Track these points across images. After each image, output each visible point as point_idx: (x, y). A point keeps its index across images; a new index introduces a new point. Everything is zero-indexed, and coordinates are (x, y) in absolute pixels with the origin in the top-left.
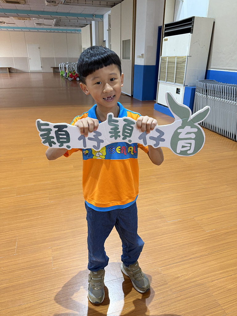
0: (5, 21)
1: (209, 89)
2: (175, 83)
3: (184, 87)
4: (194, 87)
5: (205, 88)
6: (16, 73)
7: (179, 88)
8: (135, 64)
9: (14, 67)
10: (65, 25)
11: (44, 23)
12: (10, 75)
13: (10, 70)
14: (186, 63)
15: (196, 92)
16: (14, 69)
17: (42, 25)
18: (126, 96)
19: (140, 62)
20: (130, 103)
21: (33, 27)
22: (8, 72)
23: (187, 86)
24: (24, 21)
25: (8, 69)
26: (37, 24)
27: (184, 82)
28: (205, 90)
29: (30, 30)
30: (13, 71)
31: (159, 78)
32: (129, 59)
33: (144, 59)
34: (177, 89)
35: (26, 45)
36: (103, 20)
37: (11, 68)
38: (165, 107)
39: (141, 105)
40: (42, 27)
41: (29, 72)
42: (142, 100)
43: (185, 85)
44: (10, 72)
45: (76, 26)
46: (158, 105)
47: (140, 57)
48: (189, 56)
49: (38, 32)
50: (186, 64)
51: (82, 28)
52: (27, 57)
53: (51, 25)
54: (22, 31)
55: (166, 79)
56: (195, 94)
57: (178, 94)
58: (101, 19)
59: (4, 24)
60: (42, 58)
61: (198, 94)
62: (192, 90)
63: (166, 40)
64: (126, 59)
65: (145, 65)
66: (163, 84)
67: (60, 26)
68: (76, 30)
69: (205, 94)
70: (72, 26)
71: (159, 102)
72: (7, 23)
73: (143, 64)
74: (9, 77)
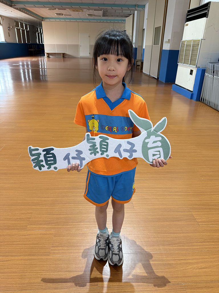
0: (63, 13)
1: (216, 70)
2: (190, 64)
3: (196, 69)
4: (205, 69)
5: (213, 70)
6: (69, 58)
7: (192, 69)
8: (163, 49)
9: (67, 52)
10: (112, 16)
11: (94, 14)
12: (63, 59)
13: (64, 55)
14: (200, 46)
15: (206, 73)
16: (67, 54)
17: (93, 16)
18: (154, 79)
19: (167, 47)
20: (156, 84)
21: (86, 18)
22: (62, 57)
23: (200, 67)
24: (78, 12)
25: (62, 54)
26: (89, 15)
27: (196, 63)
29: (83, 20)
30: (66, 56)
31: (178, 61)
32: (159, 45)
33: (169, 45)
34: (191, 70)
35: (79, 34)
36: (145, 9)
37: (64, 53)
38: (181, 88)
39: (164, 86)
40: (92, 17)
41: (79, 58)
42: (165, 82)
44: (63, 57)
45: (122, 16)
46: (176, 85)
47: (167, 42)
48: (203, 39)
49: (90, 22)
51: (126, 18)
52: (78, 45)
53: (100, 16)
54: (77, 21)
55: (183, 62)
56: (205, 75)
57: (191, 75)
58: (143, 9)
59: (62, 15)
60: (91, 45)
61: (207, 75)
62: (202, 71)
63: (187, 25)
64: (156, 45)
65: (171, 49)
66: (181, 66)
67: (107, 16)
68: (122, 20)
69: (212, 75)
70: (118, 16)
71: (176, 83)
72: (65, 15)
73: (169, 49)
74: (62, 61)
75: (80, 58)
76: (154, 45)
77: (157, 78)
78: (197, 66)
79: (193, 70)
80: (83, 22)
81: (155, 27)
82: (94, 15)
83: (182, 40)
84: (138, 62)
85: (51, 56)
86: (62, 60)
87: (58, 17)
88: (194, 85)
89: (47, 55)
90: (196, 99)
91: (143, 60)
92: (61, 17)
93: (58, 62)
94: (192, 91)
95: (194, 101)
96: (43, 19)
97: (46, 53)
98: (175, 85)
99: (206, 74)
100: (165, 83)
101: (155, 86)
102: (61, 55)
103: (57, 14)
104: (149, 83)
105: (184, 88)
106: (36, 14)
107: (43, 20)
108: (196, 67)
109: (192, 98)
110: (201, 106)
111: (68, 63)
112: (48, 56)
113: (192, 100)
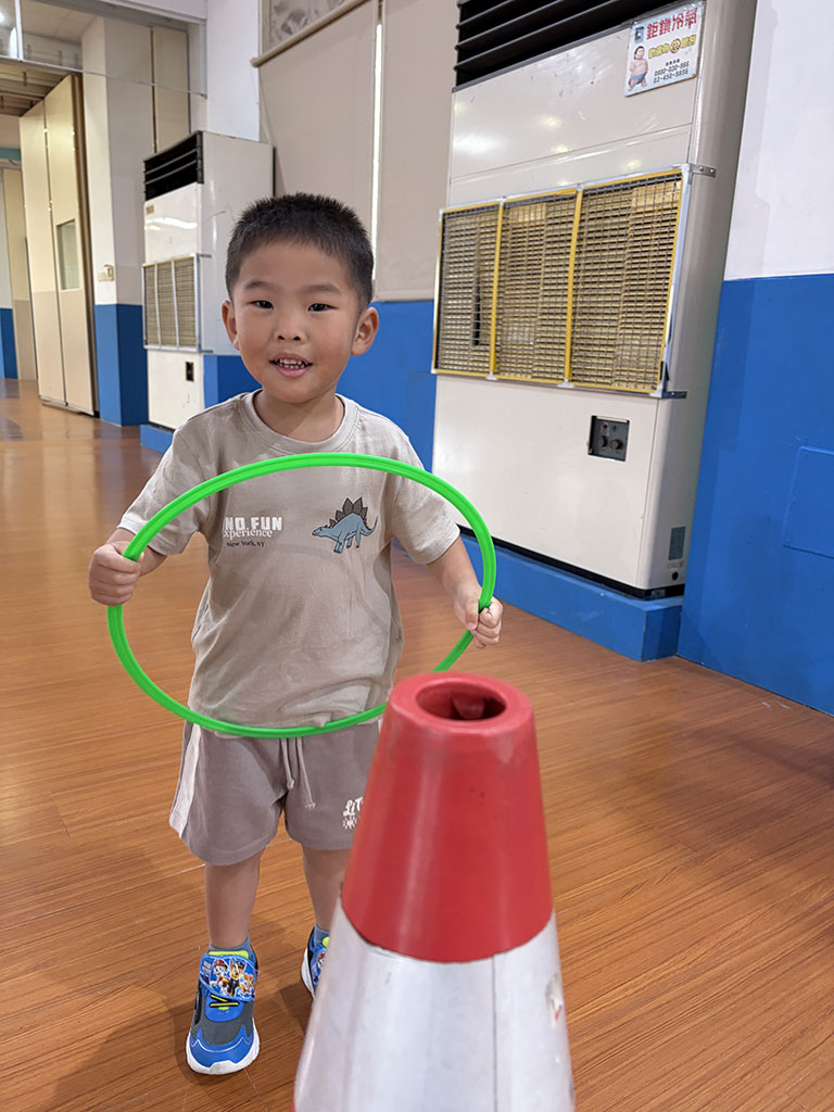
2: (180, 345)
3: (202, 358)
7: (190, 361)
8: (97, 302)
14: (196, 278)
18: (81, 418)
19: (106, 295)
23: (212, 352)
31: (144, 338)
32: (78, 286)
33: (114, 283)
34: (189, 364)
36: (20, 165)
42: (123, 424)
43: (203, 348)
46: (153, 427)
48: (202, 256)
50: (196, 282)
55: (160, 339)
57: (190, 383)
58: (16, 162)
62: (218, 362)
63: (150, 210)
66: (157, 356)
71: (152, 419)
73: (115, 302)
76: (64, 288)
77: (92, 413)
79: (192, 364)
81: (56, 223)
83: (144, 261)
100: (122, 430)
108: (200, 351)
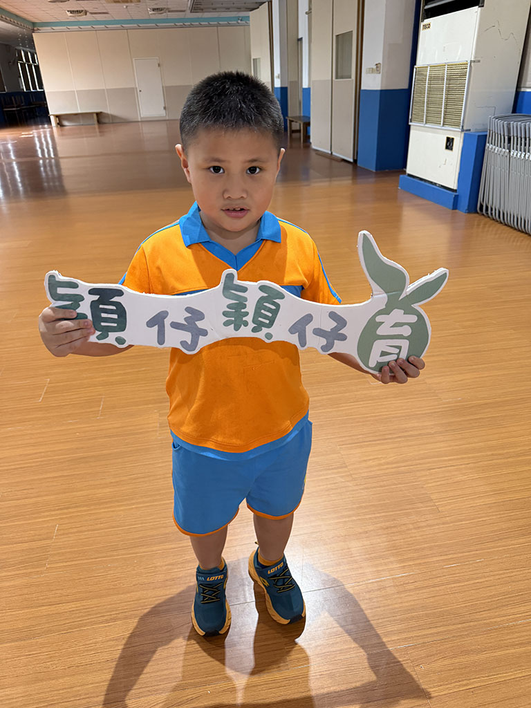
0: (86, 9)
1: (515, 135)
2: (444, 124)
3: (463, 135)
4: (485, 134)
5: (506, 134)
6: (113, 123)
7: (451, 136)
8: (363, 88)
9: (108, 110)
10: (215, 9)
11: (169, 7)
12: (99, 128)
13: (100, 118)
14: (467, 79)
15: (487, 145)
16: (108, 114)
17: (165, 12)
18: (343, 163)
19: (372, 82)
20: (350, 177)
21: (146, 17)
22: (96, 122)
23: (470, 130)
24: (127, 4)
25: (95, 115)
26: (154, 10)
27: (462, 121)
28: (506, 138)
29: (139, 24)
30: (104, 120)
31: (410, 117)
32: (350, 78)
33: (380, 75)
34: (448, 139)
35: (132, 62)
37: (101, 112)
38: (423, 182)
39: (372, 180)
40: (164, 16)
41: (138, 122)
42: (376, 170)
44: (99, 122)
45: (239, 9)
46: (409, 178)
47: (372, 71)
48: (474, 61)
49: (157, 27)
50: (467, 81)
51: (251, 13)
52: (133, 88)
53: (184, 11)
54: (123, 28)
55: (425, 119)
56: (486, 148)
57: (448, 151)
59: (86, 14)
60: (166, 87)
61: (492, 149)
62: (478, 138)
64: (342, 78)
65: (384, 88)
66: (419, 130)
67: (202, 10)
68: (238, 18)
69: (506, 147)
70: (229, 9)
72: (92, 13)
73: (379, 88)
74: (98, 134)
75: (141, 121)
76: (337, 78)
77: (352, 160)
78: (465, 128)
79: (453, 139)
80: (139, 28)
81: (335, 34)
82: (168, 9)
83: (416, 65)
84: (293, 123)
85: (66, 123)
86: (97, 130)
87: (73, 19)
88: (459, 174)
89: (56, 121)
90: (466, 208)
91: (309, 118)
92: (83, 18)
93: (86, 137)
94: (455, 188)
95: (462, 214)
96: (34, 26)
97: (53, 115)
98: (406, 176)
99: (489, 146)
100: (376, 173)
101: (350, 182)
102: (93, 117)
103: (71, 12)
104: (331, 175)
105: (431, 183)
106: (17, 16)
107: (35, 29)
108: (463, 130)
109: (455, 206)
110: (481, 226)
111: (115, 137)
112: (58, 124)
113: (457, 211)
